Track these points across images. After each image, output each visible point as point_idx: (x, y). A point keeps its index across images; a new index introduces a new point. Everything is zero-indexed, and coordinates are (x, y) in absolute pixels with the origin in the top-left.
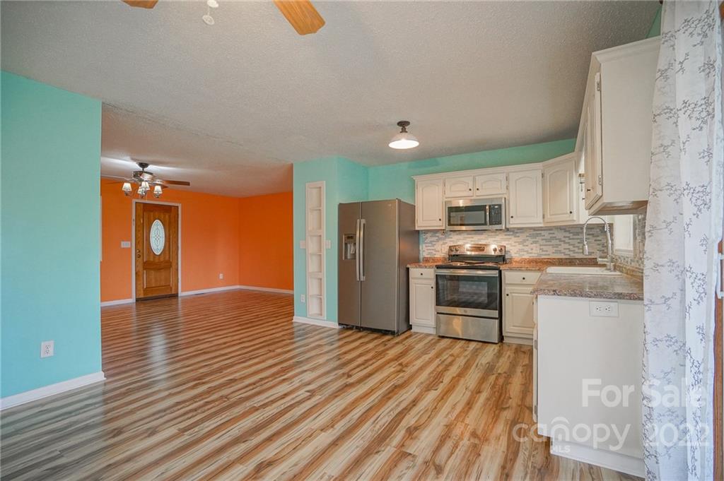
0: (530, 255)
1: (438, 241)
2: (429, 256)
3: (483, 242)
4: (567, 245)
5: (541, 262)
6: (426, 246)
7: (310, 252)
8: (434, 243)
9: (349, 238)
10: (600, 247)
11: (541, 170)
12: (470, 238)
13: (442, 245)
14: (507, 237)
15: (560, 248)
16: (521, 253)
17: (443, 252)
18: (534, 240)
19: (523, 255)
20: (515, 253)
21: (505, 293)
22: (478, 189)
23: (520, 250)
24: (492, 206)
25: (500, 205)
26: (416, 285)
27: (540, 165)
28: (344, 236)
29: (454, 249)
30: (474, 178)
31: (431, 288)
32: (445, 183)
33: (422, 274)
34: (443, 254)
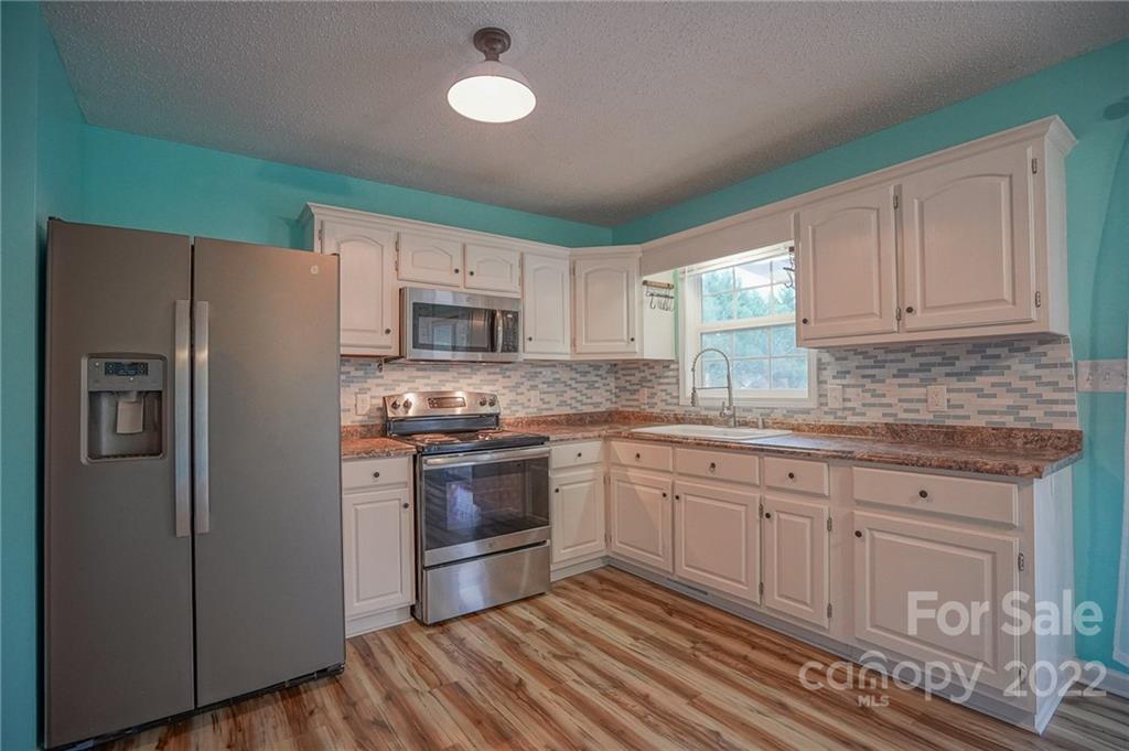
0: (528, 411)
3: (446, 388)
4: (574, 391)
5: (545, 421)
10: (608, 393)
11: (568, 262)
12: (423, 377)
13: (356, 394)
14: (492, 377)
15: (566, 397)
16: (514, 408)
17: (359, 412)
18: (531, 383)
19: (517, 411)
20: (505, 408)
21: (553, 487)
22: (472, 273)
23: (513, 403)
24: (504, 313)
25: (516, 314)
26: (358, 507)
27: (568, 253)
28: (84, 362)
29: (402, 404)
30: (464, 247)
31: (402, 509)
32: (397, 243)
33: (377, 475)
34: (360, 418)
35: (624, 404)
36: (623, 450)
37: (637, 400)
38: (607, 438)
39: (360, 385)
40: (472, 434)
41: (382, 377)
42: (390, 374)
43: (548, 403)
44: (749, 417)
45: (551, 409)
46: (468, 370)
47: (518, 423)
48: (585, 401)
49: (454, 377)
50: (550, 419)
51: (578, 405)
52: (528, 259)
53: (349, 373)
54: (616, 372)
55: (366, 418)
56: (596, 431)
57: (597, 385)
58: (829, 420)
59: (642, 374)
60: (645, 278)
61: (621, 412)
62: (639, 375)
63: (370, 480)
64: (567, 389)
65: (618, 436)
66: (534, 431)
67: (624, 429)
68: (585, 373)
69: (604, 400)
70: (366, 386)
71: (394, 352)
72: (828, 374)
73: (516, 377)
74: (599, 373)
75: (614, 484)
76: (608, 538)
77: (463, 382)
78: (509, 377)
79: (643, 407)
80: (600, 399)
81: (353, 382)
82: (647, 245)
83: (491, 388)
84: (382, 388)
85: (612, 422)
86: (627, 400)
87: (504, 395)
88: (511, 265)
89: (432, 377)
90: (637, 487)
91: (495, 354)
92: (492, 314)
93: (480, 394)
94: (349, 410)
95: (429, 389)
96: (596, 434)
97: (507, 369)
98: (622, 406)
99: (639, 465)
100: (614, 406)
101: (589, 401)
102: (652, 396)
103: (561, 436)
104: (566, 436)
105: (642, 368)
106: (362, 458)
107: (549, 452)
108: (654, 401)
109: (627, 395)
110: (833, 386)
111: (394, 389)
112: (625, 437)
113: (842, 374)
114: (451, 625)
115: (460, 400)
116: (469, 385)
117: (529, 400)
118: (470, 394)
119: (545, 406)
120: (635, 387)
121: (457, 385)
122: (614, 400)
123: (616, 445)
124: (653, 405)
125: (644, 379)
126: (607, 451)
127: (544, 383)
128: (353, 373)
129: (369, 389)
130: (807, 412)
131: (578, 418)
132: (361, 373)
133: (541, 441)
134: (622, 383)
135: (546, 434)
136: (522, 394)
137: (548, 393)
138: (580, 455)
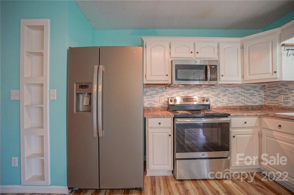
0: (222, 104)
1: (156, 94)
2: (149, 106)
3: (190, 95)
4: (243, 97)
5: (230, 108)
6: (146, 98)
7: (25, 104)
8: (153, 96)
9: (82, 87)
10: (261, 98)
11: (240, 44)
12: (181, 92)
13: (160, 97)
14: (207, 91)
15: (240, 99)
16: (216, 103)
17: (161, 103)
18: (224, 94)
19: (218, 104)
20: (213, 103)
21: (232, 135)
22: (197, 53)
23: (216, 101)
24: (211, 66)
25: (216, 66)
26: (153, 134)
27: (240, 40)
28: (75, 85)
29: (173, 100)
30: (194, 44)
31: (169, 136)
32: (170, 46)
33: (160, 123)
34: (161, 105)
35: (269, 102)
36: (270, 123)
37: (277, 101)
38: (260, 116)
39: (161, 94)
40: (199, 111)
41: (168, 92)
42: (170, 91)
43: (232, 101)
45: (233, 104)
46: (198, 89)
47: (218, 108)
48: (249, 101)
49: (193, 91)
50: (232, 107)
51: (245, 102)
52: (221, 45)
53: (157, 90)
54: (265, 89)
55: (163, 105)
56: (254, 113)
57: (254, 94)
59: (280, 89)
60: (283, 43)
61: (267, 106)
62: (278, 90)
63: (158, 125)
64: (240, 96)
65: (267, 116)
66: (225, 112)
67: (271, 113)
68: (249, 90)
69: (258, 101)
70: (162, 94)
71: (170, 82)
73: (217, 91)
74: (256, 89)
75: (264, 138)
77: (196, 93)
78: (215, 91)
79: (280, 103)
80: (257, 100)
81: (159, 93)
83: (207, 95)
84: (168, 95)
85: (263, 109)
86: (270, 101)
87: (212, 98)
88: (214, 48)
89: (185, 92)
90: (279, 141)
91: (207, 82)
92: (206, 67)
93: (203, 98)
94: (157, 102)
95: (184, 95)
96: (254, 114)
97: (214, 89)
98: (268, 103)
99: (280, 130)
100: (264, 103)
101: (251, 101)
102: (287, 98)
103: (237, 114)
104: (239, 114)
105: (280, 86)
106: (155, 117)
107: (230, 121)
108: (287, 101)
109: (271, 99)
111: (172, 95)
112: (270, 116)
114: (185, 182)
115: (195, 99)
116: (198, 94)
117: (223, 100)
118: (199, 97)
119: (229, 102)
120: (276, 95)
121: (194, 94)
122: (263, 101)
123: (265, 120)
124: (287, 103)
125: (282, 91)
126: (261, 123)
127: (229, 93)
128: (159, 90)
129: (164, 95)
131: (245, 107)
132: (161, 90)
133: (227, 116)
134: (268, 93)
135: (229, 113)
136: (220, 97)
137: (232, 97)
138: (246, 123)
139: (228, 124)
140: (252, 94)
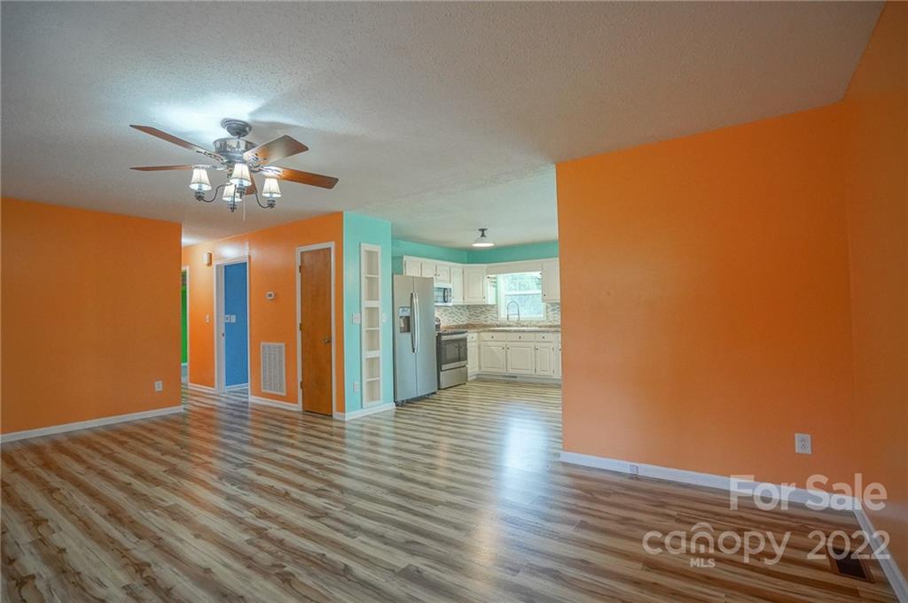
11: (462, 269)
21: (468, 348)
27: (462, 266)
30: (436, 266)
36: (485, 335)
37: (479, 319)
44: (525, 324)
50: (462, 325)
56: (475, 330)
58: (550, 324)
60: (488, 276)
61: (472, 324)
72: (549, 310)
76: (480, 367)
79: (482, 322)
82: (490, 265)
88: (447, 272)
98: (472, 322)
99: (493, 339)
103: (468, 331)
110: (551, 313)
113: (553, 310)
120: (479, 315)
123: (482, 334)
124: (486, 321)
126: (479, 337)
130: (543, 321)
133: (463, 332)
138: (473, 338)
139: (465, 340)
140: (462, 315)
